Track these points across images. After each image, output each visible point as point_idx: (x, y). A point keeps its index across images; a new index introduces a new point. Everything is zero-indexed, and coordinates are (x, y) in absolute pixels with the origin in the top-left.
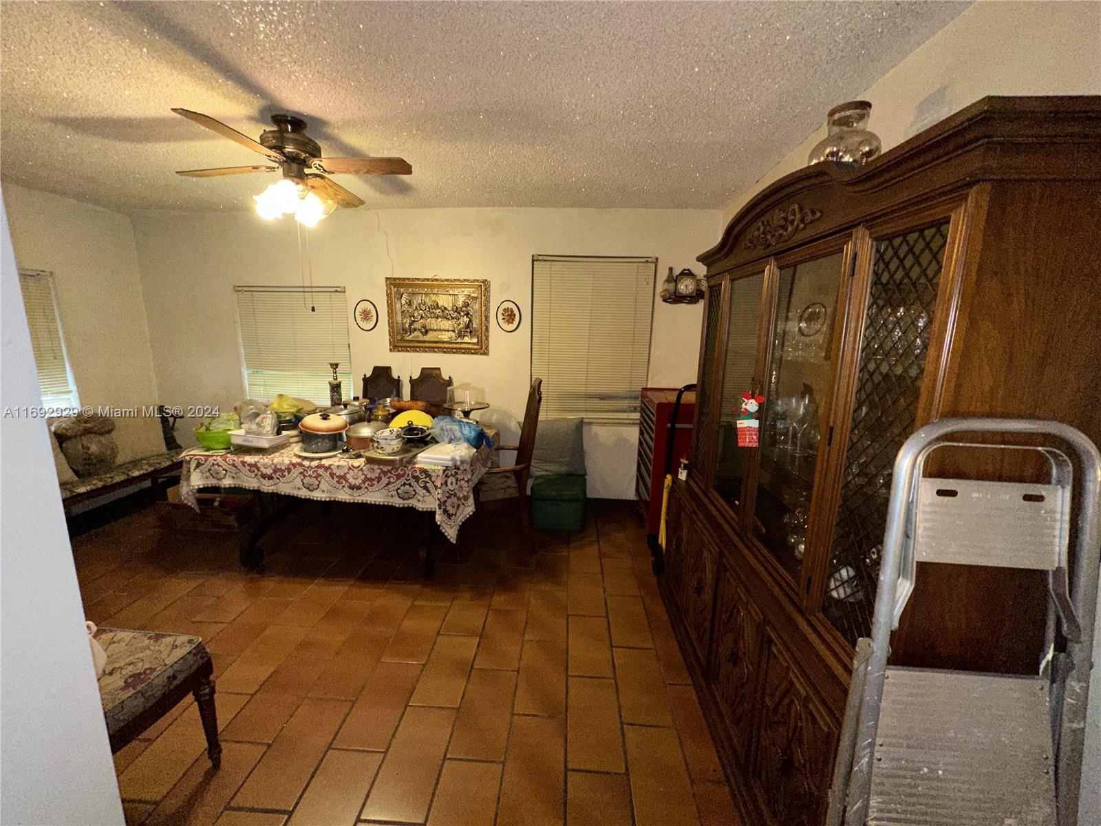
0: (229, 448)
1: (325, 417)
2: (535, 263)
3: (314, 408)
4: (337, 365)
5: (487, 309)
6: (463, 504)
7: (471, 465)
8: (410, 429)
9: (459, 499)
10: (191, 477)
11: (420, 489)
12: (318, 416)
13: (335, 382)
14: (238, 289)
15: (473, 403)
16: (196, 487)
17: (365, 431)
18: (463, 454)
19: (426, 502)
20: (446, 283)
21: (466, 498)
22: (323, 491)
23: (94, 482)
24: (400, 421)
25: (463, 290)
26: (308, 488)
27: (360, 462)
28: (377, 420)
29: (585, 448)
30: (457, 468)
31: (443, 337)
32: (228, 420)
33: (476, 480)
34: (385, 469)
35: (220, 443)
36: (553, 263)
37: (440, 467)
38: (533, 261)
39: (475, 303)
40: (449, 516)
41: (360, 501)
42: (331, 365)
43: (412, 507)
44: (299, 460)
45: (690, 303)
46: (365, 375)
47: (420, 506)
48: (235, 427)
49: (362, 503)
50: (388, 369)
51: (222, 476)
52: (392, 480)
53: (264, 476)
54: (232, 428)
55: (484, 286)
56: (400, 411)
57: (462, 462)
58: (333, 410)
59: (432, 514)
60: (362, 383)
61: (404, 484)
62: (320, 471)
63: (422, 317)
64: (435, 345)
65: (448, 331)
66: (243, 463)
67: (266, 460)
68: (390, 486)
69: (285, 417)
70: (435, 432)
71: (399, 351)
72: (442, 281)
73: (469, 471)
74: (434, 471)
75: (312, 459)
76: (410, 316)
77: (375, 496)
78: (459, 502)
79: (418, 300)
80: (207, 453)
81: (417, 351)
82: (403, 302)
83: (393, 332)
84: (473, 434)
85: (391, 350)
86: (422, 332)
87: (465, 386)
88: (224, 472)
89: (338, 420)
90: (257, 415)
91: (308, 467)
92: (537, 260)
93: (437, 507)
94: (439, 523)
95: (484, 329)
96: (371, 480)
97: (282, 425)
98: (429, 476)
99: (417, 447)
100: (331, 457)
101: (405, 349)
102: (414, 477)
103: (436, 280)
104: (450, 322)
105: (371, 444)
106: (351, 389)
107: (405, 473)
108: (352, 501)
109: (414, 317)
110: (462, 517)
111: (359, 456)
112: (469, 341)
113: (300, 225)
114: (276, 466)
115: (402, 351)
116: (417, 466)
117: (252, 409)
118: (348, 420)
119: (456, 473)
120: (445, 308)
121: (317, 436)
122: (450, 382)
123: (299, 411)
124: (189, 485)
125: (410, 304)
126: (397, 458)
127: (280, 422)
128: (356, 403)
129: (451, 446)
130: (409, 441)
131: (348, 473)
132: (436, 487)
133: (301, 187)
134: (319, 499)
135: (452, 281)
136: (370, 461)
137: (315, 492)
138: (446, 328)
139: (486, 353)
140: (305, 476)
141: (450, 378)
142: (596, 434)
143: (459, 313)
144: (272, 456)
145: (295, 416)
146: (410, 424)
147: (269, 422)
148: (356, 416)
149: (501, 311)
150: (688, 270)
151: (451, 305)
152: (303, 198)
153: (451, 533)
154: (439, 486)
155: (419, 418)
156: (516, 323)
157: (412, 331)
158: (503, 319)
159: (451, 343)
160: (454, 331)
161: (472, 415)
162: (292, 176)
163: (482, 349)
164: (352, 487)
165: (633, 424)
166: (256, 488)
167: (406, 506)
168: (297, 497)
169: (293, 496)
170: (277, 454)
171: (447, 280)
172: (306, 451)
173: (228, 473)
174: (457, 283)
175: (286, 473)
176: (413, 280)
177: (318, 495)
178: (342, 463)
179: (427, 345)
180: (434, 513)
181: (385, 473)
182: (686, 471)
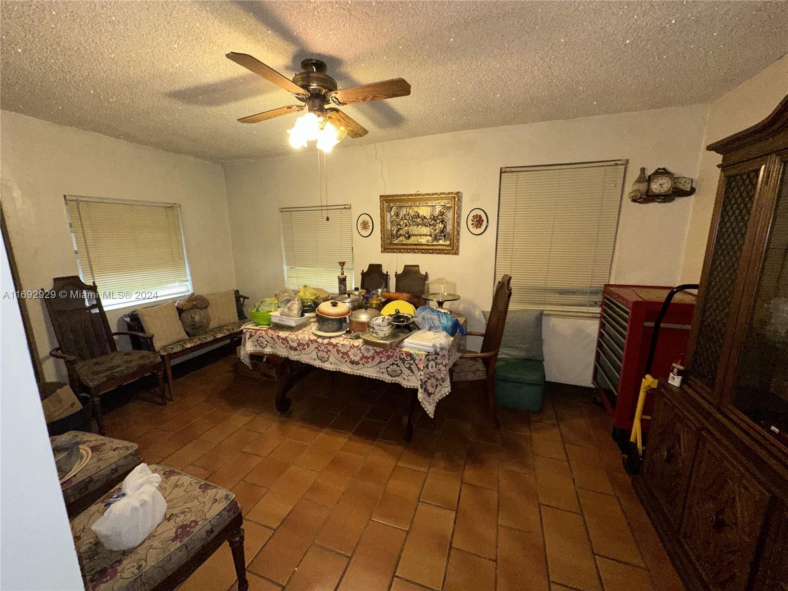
0: (270, 325)
1: (334, 305)
2: (503, 174)
3: (327, 295)
4: (344, 263)
5: (459, 216)
6: (441, 385)
7: (449, 352)
8: (397, 317)
9: (437, 380)
10: (246, 345)
11: (406, 369)
12: (329, 303)
13: (342, 277)
14: (282, 210)
15: (445, 294)
16: (249, 352)
17: (363, 317)
18: (442, 342)
19: (410, 381)
20: (426, 197)
21: (443, 380)
22: (331, 363)
23: (195, 341)
24: (389, 309)
25: (439, 201)
26: (321, 360)
27: (358, 343)
28: (372, 308)
29: (544, 337)
30: (437, 354)
31: (422, 240)
32: (270, 304)
33: (451, 365)
34: (378, 350)
35: (264, 321)
36: (520, 173)
37: (422, 353)
38: (501, 173)
39: (449, 212)
40: (429, 394)
41: (358, 374)
42: (340, 263)
43: (398, 384)
44: (315, 338)
45: (664, 201)
46: (363, 271)
47: (405, 384)
48: (275, 309)
49: (360, 376)
50: (380, 266)
51: (265, 346)
52: (383, 359)
53: (291, 348)
54: (273, 310)
55: (457, 197)
56: (389, 300)
57: (442, 349)
58: (339, 298)
59: (415, 391)
60: (360, 277)
61: (393, 364)
62: (330, 348)
63: (406, 225)
64: (415, 247)
65: (426, 235)
66: (278, 337)
67: (293, 336)
68: (381, 364)
69: (307, 303)
70: (418, 320)
71: (388, 252)
72: (423, 195)
73: (447, 357)
74: (418, 355)
75: (324, 338)
76: (397, 225)
77: (369, 372)
78: (438, 383)
79: (403, 212)
80: (256, 328)
81: (402, 252)
82: (393, 214)
83: (384, 238)
84: (450, 324)
85: (382, 252)
86: (406, 237)
87: (440, 281)
88: (266, 343)
89: (343, 307)
90: (289, 301)
91: (321, 344)
92: (505, 172)
93: (419, 386)
94: (420, 400)
95: (456, 233)
96: (367, 358)
97: (304, 309)
98: (413, 359)
99: (403, 332)
100: (338, 336)
101: (393, 251)
102: (401, 359)
103: (419, 195)
104: (428, 228)
105: (367, 329)
106: (353, 282)
107: (393, 355)
108: (352, 373)
109: (400, 225)
110: (439, 395)
111: (358, 337)
112: (443, 243)
113: (320, 150)
114: (299, 341)
115: (390, 252)
116: (403, 350)
117: (286, 296)
118: (351, 307)
119: (436, 358)
120: (425, 217)
121: (328, 319)
122: (426, 277)
123: (317, 298)
124: (245, 350)
125: (397, 215)
126: (388, 342)
127: (304, 306)
128: (357, 293)
129: (431, 333)
130: (398, 327)
131: (350, 350)
132: (419, 369)
133: (321, 119)
134: (328, 369)
135: (431, 195)
136: (366, 342)
137: (325, 363)
138: (425, 233)
139: (456, 253)
140: (319, 350)
141: (426, 273)
142: (553, 325)
143: (436, 221)
144: (297, 333)
145: (314, 302)
146: (398, 312)
147: (296, 306)
148: (356, 304)
149: (471, 218)
150: (664, 169)
151: (429, 214)
152: (322, 129)
153: (430, 409)
154: (422, 368)
155: (405, 308)
156: (483, 227)
157: (398, 236)
158: (472, 224)
159: (428, 245)
160: (431, 236)
161: (446, 305)
162: (315, 110)
163: (453, 249)
164: (352, 362)
165: (592, 317)
166: (286, 356)
167: (393, 382)
168: (313, 366)
169: (311, 365)
170: (301, 331)
171: (427, 194)
172: (320, 330)
173: (269, 344)
174: (435, 196)
175: (306, 347)
176: (401, 196)
177: (327, 366)
178: (345, 342)
179: (410, 247)
180: (417, 390)
181: (378, 354)
182: (680, 377)
